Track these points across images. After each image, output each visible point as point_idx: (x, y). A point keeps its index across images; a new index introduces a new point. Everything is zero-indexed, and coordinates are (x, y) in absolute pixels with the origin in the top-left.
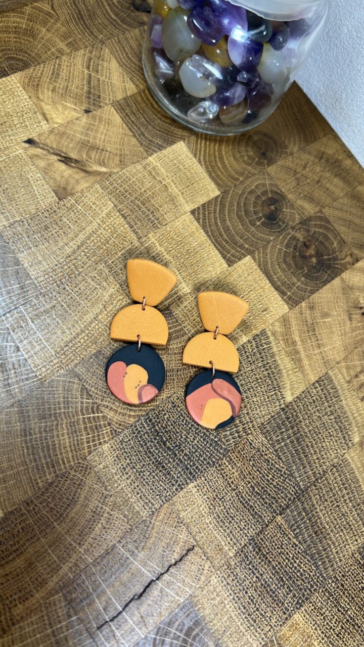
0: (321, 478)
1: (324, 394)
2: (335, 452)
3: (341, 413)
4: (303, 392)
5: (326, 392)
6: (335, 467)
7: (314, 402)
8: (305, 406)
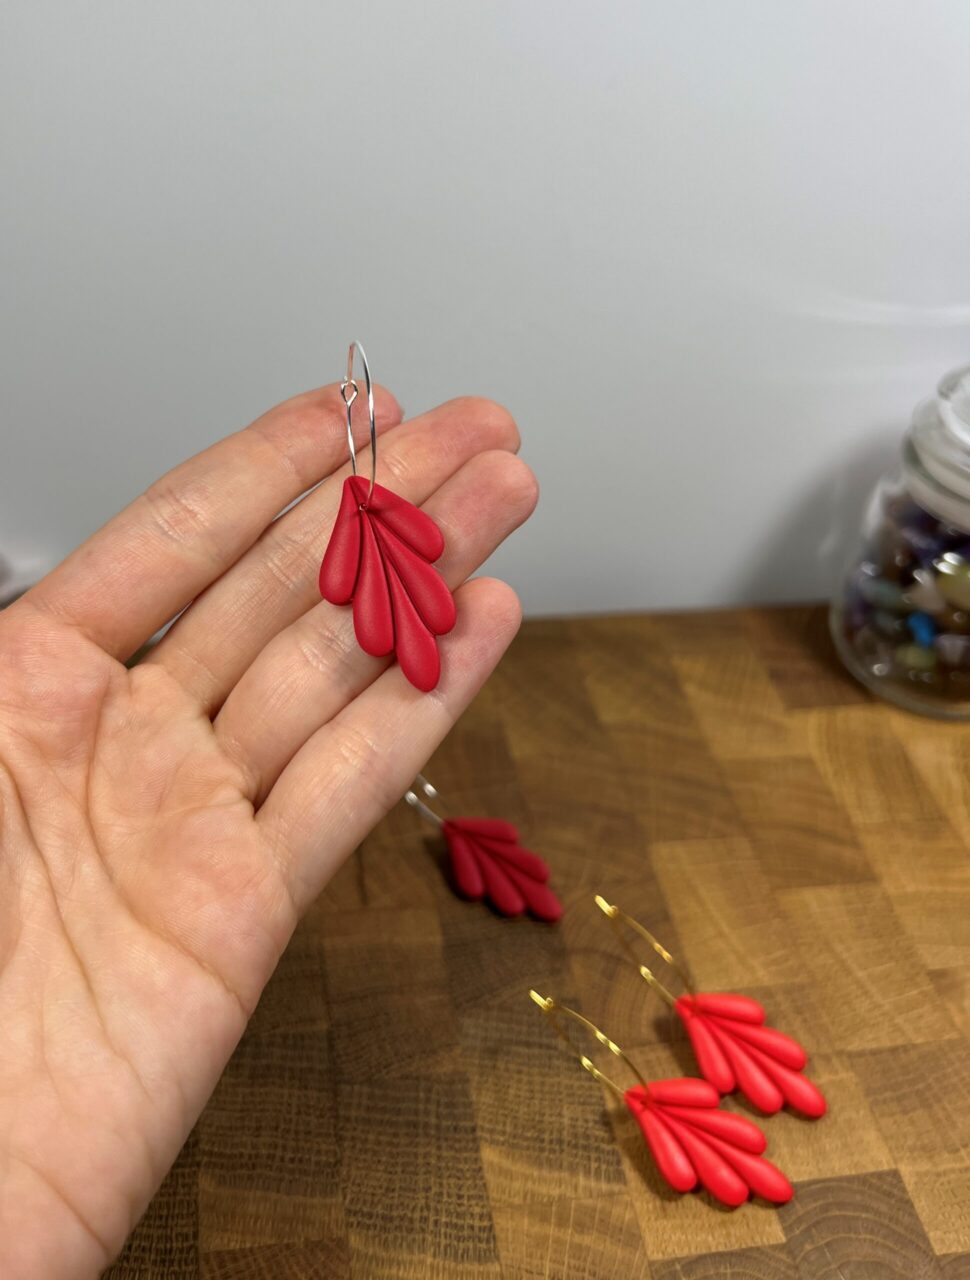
0: (335, 1127)
1: (462, 1227)
2: (358, 1181)
3: (414, 1240)
4: (485, 1185)
5: (466, 1233)
6: (336, 1164)
7: (460, 1197)
8: (459, 1174)
